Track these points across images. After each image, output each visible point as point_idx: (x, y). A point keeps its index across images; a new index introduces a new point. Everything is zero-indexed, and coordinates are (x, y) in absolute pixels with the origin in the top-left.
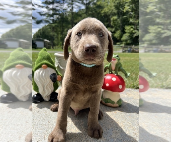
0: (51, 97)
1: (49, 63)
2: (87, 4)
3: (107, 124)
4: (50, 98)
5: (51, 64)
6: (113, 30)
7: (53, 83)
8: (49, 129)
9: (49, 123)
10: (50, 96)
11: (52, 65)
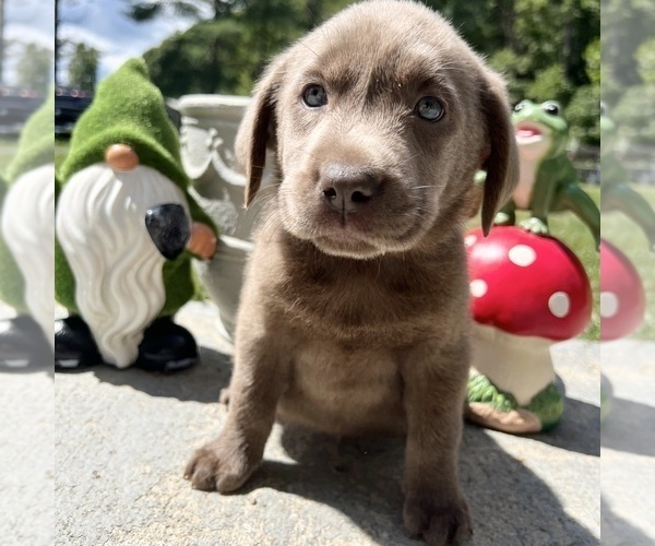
1: (151, 141)
5: (160, 148)
6: (524, 63)
11: (166, 154)
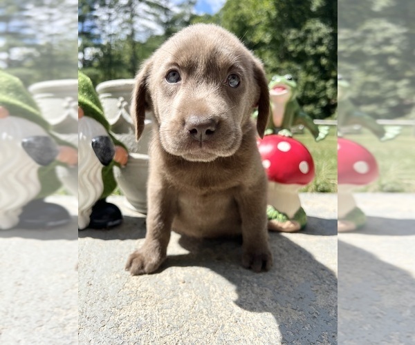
0: (92, 216)
2: (167, 23)
3: (288, 272)
4: (88, 219)
7: (102, 166)
8: (92, 305)
9: (91, 287)
10: (91, 211)
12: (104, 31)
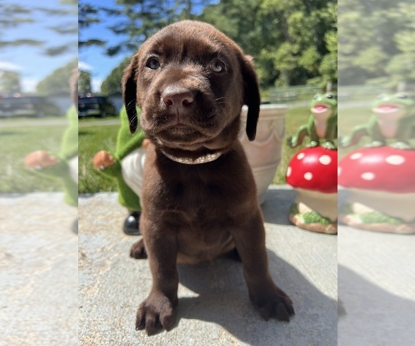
12: (162, 9)
